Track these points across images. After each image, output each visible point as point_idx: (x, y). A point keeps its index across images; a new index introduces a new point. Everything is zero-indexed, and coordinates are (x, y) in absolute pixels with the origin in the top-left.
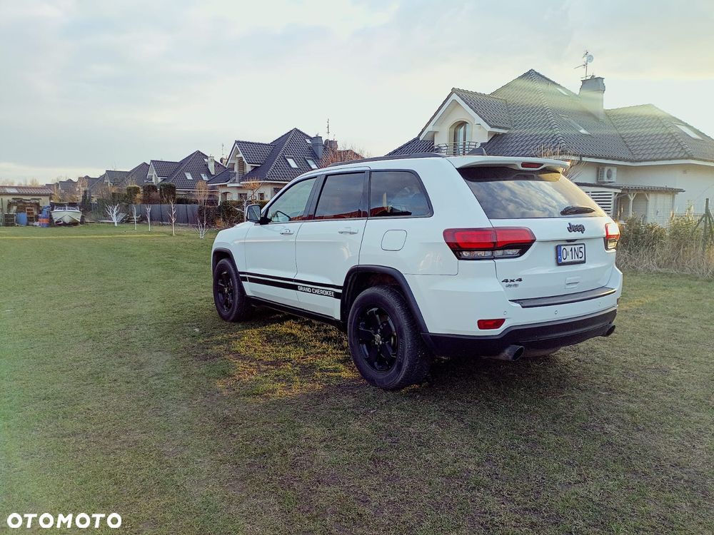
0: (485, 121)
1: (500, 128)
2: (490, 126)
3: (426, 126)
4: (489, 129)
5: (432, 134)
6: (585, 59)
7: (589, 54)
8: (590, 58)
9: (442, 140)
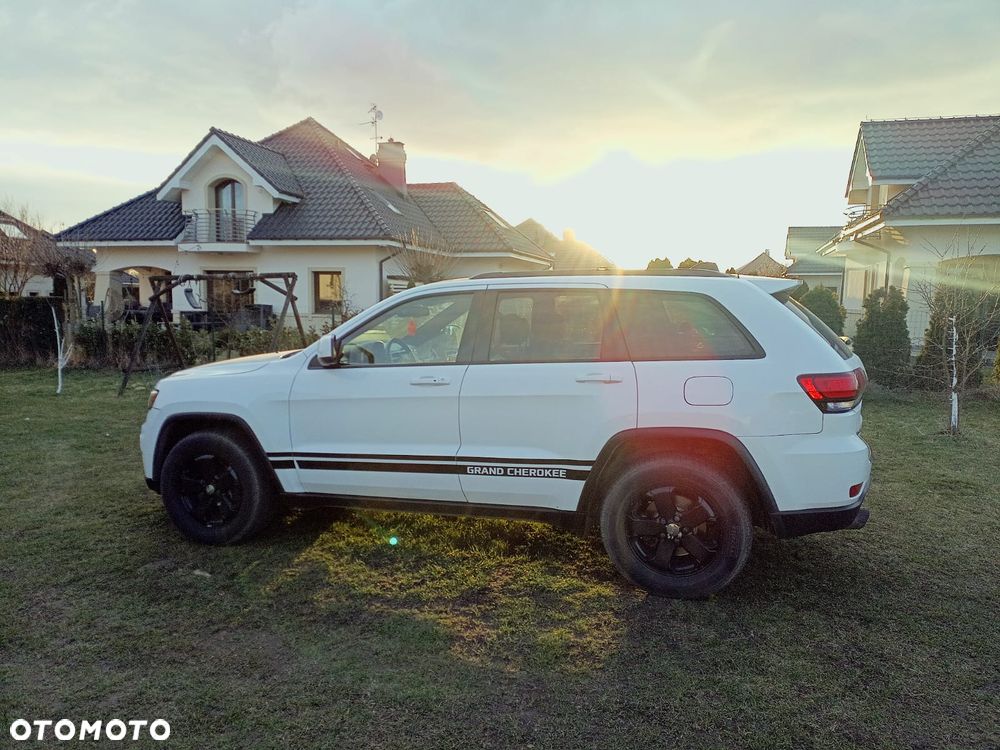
0: (270, 183)
1: (291, 195)
2: (278, 190)
3: (170, 178)
4: (276, 195)
5: (176, 193)
6: (373, 114)
7: (378, 109)
8: (379, 115)
9: (197, 203)
